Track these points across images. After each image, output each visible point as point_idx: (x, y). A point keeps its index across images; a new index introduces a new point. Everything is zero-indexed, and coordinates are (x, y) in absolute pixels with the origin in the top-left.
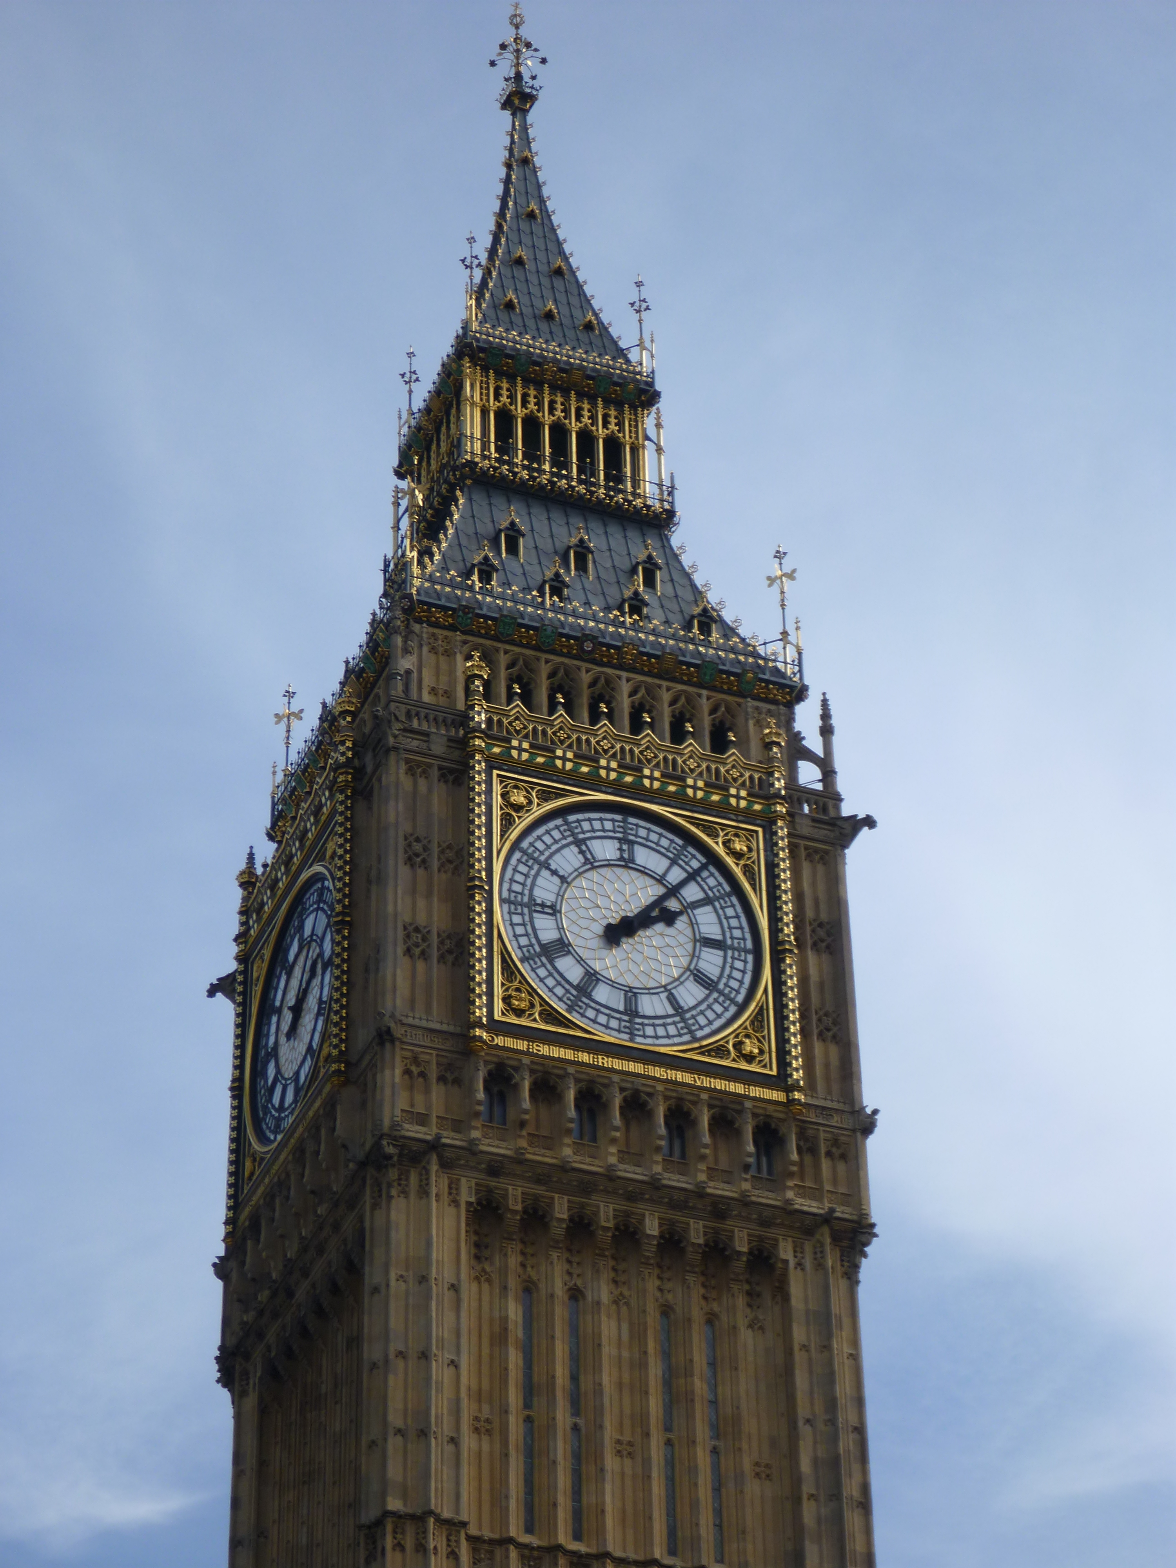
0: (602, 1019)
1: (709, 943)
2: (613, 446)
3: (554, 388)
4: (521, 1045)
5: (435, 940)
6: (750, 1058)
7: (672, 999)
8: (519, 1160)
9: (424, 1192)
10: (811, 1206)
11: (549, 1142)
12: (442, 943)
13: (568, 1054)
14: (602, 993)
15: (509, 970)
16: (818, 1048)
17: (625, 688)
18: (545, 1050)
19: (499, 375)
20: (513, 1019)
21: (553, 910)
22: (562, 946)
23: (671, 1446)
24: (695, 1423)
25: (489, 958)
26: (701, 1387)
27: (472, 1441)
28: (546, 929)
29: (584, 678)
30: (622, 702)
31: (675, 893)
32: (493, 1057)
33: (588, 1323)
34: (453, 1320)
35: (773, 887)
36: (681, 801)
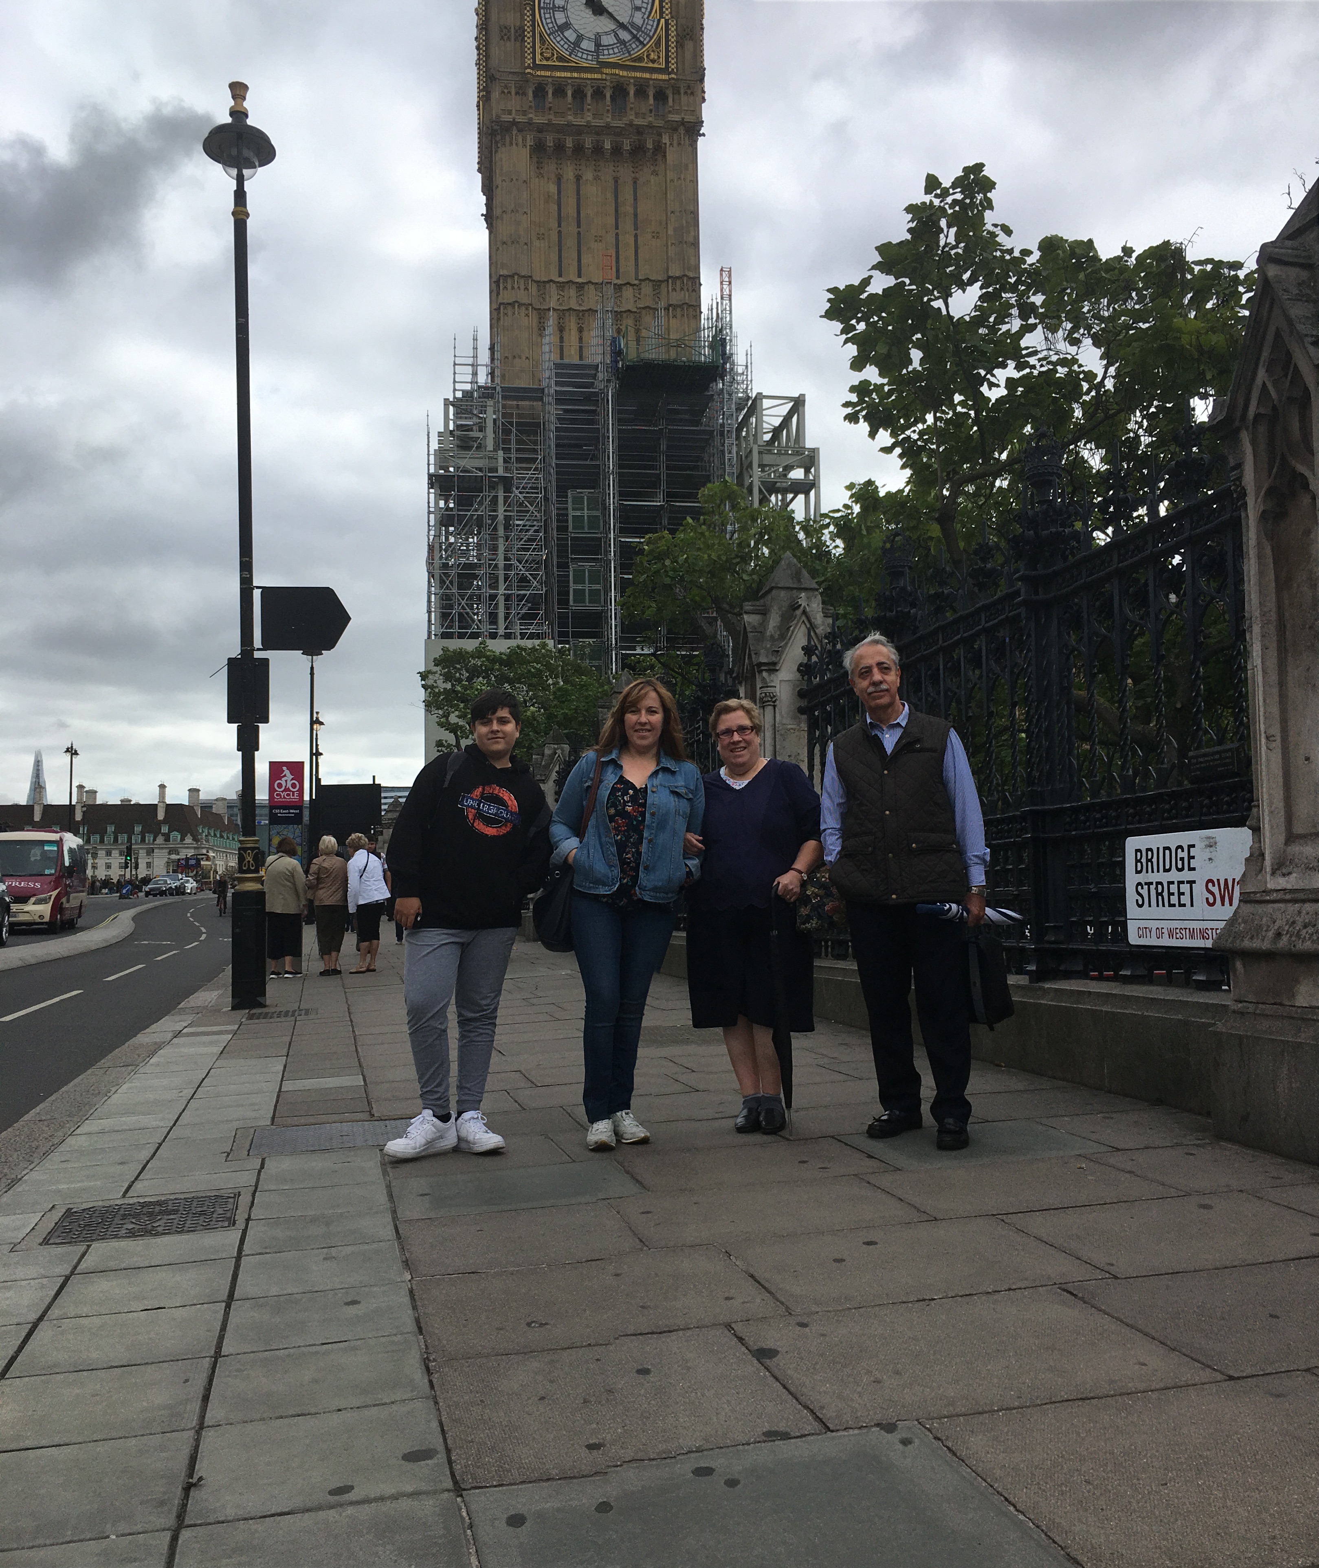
0: (585, 56)
1: (638, 9)
4: (548, 73)
5: (512, 30)
7: (617, 37)
8: (550, 124)
9: (511, 144)
12: (516, 32)
13: (569, 75)
14: (585, 45)
15: (543, 41)
18: (558, 74)
20: (545, 63)
21: (564, 9)
22: (567, 26)
23: (617, 234)
24: (627, 225)
25: (534, 36)
26: (630, 210)
27: (537, 243)
28: (560, 18)
32: (536, 81)
33: (584, 189)
34: (525, 195)
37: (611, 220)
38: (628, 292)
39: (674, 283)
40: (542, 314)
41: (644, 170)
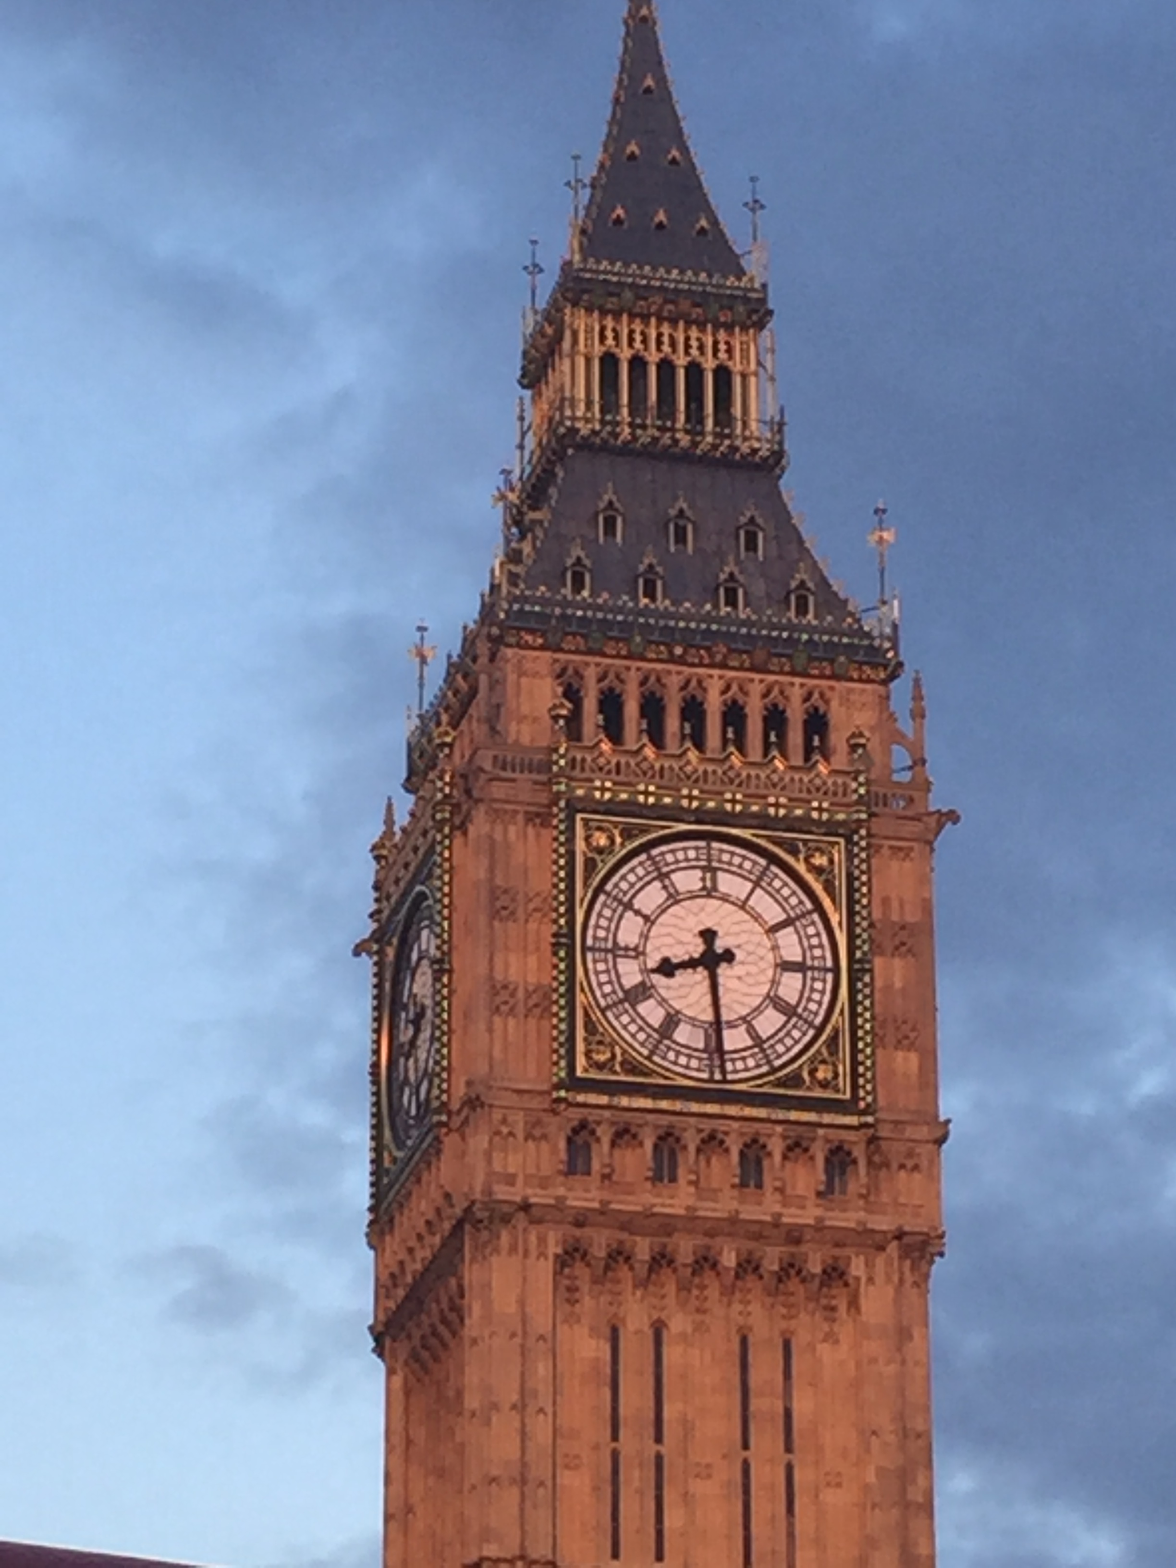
0: (683, 1060)
1: (786, 966)
2: (723, 375)
3: (660, 320)
4: (603, 1100)
5: (522, 997)
6: (823, 1085)
7: (751, 1031)
8: (602, 1210)
10: (883, 1223)
11: (631, 1189)
12: (528, 997)
13: (647, 1103)
14: (682, 1035)
15: (591, 1025)
17: (717, 687)
18: (625, 1101)
19: (603, 313)
20: (595, 1075)
21: (638, 953)
22: (644, 990)
23: (746, 1465)
24: (768, 1442)
25: (572, 1015)
27: (565, 1479)
28: (630, 974)
29: (674, 682)
30: (714, 704)
31: (757, 918)
32: (576, 1115)
33: (671, 1354)
34: (543, 1369)
35: (851, 902)
36: (763, 821)
37: (733, 1428)
41: (804, 1317)
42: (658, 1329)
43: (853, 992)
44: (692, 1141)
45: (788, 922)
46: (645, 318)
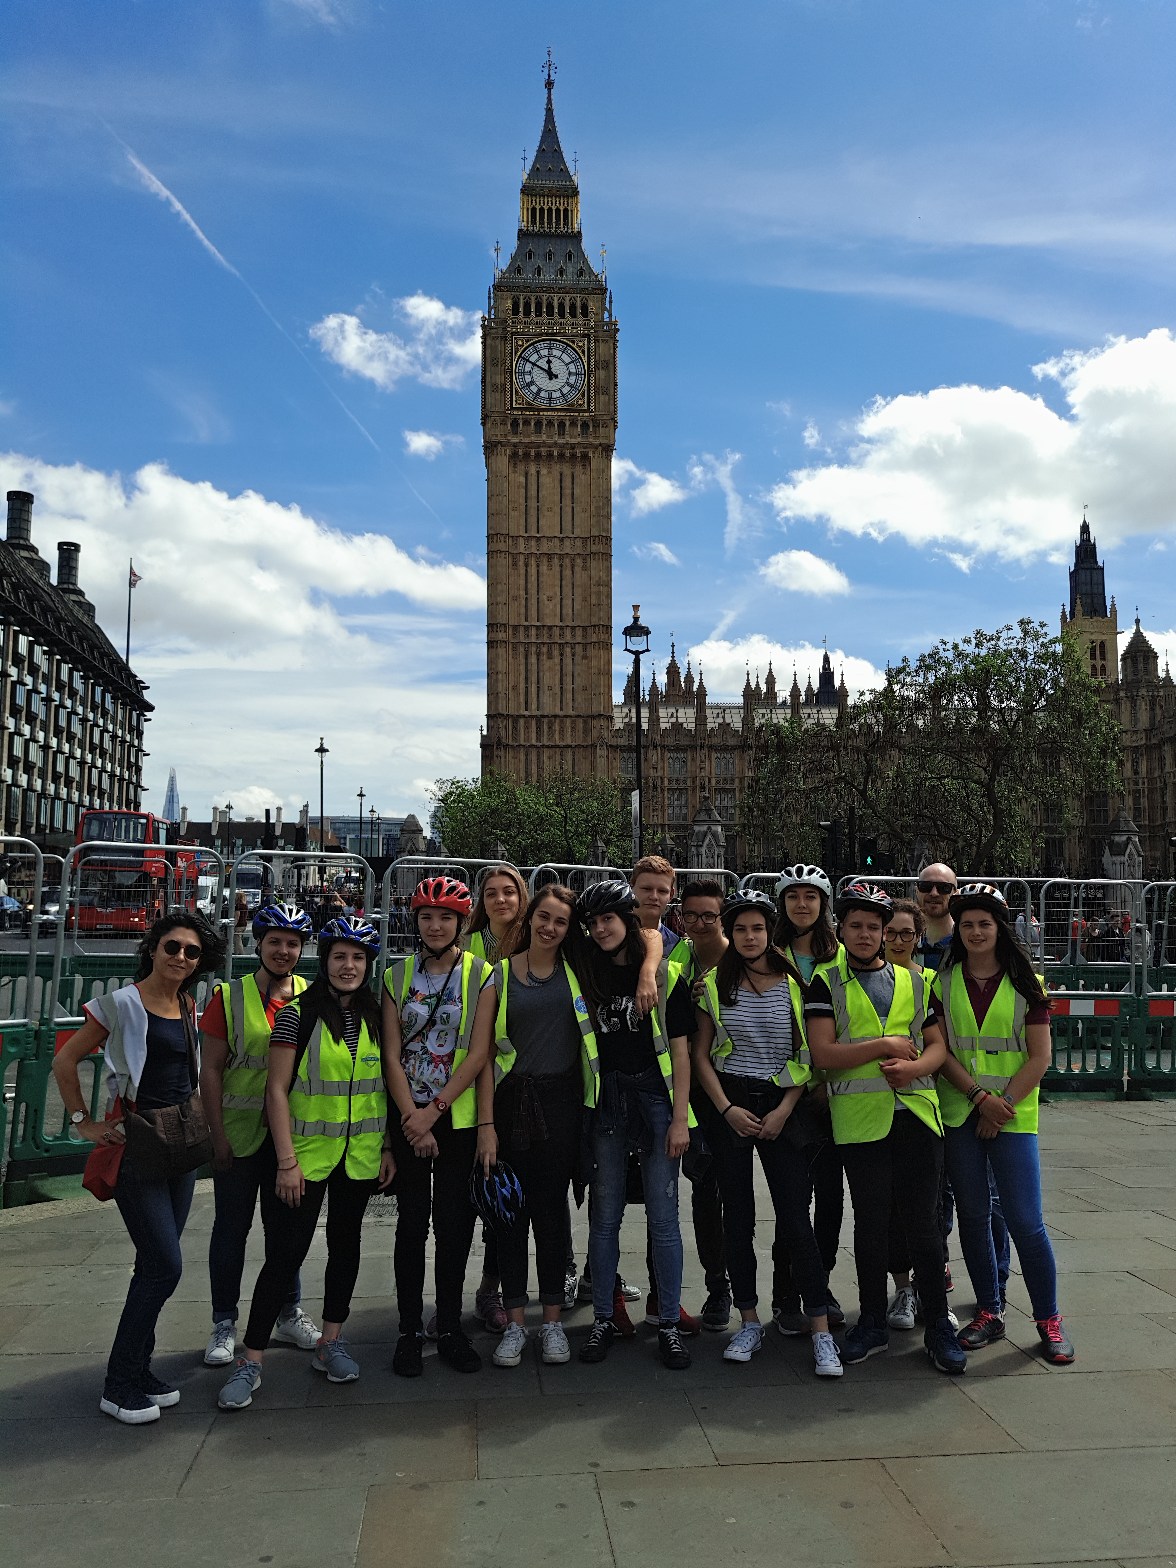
0: (542, 401)
1: (571, 374)
2: (566, 211)
3: (548, 196)
4: (520, 413)
5: (500, 387)
6: (580, 405)
7: (561, 392)
8: (521, 442)
9: (500, 453)
10: (597, 442)
11: (529, 436)
12: (502, 389)
13: (532, 413)
14: (542, 394)
15: (517, 393)
16: (602, 397)
17: (556, 299)
18: (526, 413)
19: (532, 196)
20: (518, 406)
21: (531, 373)
22: (532, 383)
23: (561, 508)
24: (567, 501)
25: (511, 391)
26: (569, 491)
27: (512, 513)
28: (528, 379)
29: (545, 298)
30: (556, 303)
31: (563, 361)
32: (513, 417)
33: (542, 480)
34: (506, 485)
35: (589, 355)
36: (565, 335)
37: (558, 498)
38: (567, 543)
39: (594, 540)
40: (515, 556)
41: (577, 468)
42: (538, 473)
43: (589, 379)
44: (544, 423)
45: (572, 362)
46: (544, 196)
